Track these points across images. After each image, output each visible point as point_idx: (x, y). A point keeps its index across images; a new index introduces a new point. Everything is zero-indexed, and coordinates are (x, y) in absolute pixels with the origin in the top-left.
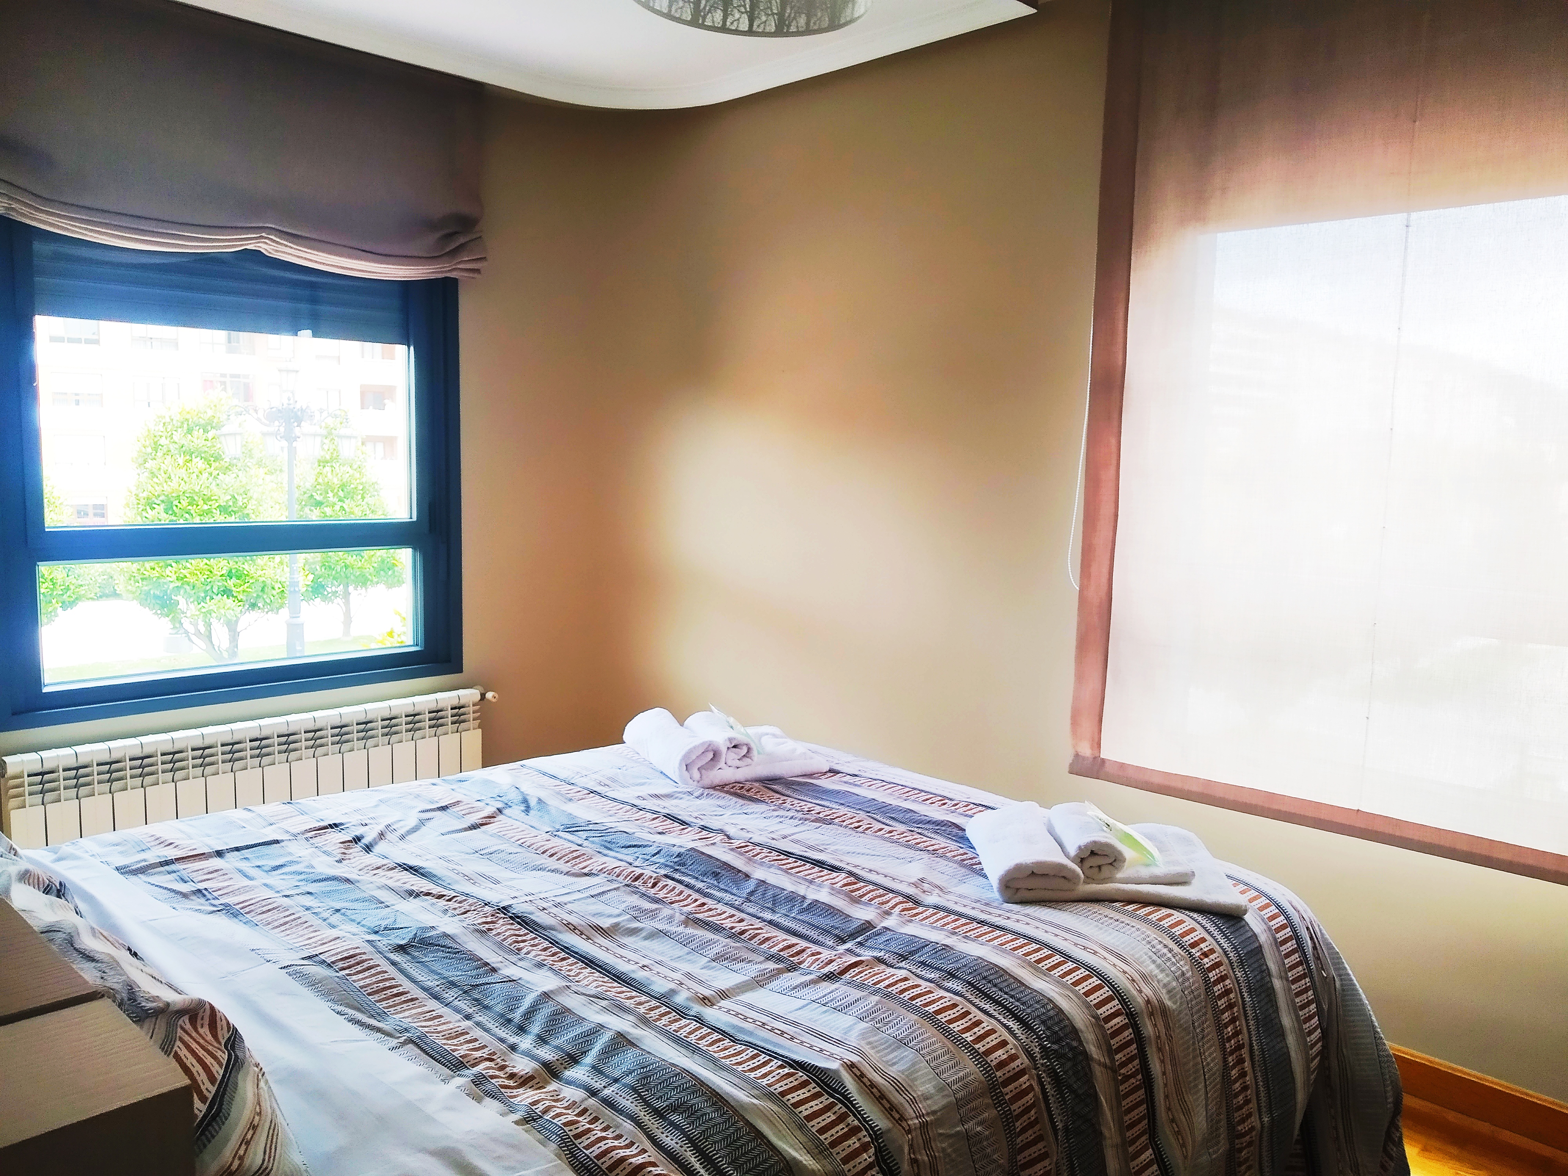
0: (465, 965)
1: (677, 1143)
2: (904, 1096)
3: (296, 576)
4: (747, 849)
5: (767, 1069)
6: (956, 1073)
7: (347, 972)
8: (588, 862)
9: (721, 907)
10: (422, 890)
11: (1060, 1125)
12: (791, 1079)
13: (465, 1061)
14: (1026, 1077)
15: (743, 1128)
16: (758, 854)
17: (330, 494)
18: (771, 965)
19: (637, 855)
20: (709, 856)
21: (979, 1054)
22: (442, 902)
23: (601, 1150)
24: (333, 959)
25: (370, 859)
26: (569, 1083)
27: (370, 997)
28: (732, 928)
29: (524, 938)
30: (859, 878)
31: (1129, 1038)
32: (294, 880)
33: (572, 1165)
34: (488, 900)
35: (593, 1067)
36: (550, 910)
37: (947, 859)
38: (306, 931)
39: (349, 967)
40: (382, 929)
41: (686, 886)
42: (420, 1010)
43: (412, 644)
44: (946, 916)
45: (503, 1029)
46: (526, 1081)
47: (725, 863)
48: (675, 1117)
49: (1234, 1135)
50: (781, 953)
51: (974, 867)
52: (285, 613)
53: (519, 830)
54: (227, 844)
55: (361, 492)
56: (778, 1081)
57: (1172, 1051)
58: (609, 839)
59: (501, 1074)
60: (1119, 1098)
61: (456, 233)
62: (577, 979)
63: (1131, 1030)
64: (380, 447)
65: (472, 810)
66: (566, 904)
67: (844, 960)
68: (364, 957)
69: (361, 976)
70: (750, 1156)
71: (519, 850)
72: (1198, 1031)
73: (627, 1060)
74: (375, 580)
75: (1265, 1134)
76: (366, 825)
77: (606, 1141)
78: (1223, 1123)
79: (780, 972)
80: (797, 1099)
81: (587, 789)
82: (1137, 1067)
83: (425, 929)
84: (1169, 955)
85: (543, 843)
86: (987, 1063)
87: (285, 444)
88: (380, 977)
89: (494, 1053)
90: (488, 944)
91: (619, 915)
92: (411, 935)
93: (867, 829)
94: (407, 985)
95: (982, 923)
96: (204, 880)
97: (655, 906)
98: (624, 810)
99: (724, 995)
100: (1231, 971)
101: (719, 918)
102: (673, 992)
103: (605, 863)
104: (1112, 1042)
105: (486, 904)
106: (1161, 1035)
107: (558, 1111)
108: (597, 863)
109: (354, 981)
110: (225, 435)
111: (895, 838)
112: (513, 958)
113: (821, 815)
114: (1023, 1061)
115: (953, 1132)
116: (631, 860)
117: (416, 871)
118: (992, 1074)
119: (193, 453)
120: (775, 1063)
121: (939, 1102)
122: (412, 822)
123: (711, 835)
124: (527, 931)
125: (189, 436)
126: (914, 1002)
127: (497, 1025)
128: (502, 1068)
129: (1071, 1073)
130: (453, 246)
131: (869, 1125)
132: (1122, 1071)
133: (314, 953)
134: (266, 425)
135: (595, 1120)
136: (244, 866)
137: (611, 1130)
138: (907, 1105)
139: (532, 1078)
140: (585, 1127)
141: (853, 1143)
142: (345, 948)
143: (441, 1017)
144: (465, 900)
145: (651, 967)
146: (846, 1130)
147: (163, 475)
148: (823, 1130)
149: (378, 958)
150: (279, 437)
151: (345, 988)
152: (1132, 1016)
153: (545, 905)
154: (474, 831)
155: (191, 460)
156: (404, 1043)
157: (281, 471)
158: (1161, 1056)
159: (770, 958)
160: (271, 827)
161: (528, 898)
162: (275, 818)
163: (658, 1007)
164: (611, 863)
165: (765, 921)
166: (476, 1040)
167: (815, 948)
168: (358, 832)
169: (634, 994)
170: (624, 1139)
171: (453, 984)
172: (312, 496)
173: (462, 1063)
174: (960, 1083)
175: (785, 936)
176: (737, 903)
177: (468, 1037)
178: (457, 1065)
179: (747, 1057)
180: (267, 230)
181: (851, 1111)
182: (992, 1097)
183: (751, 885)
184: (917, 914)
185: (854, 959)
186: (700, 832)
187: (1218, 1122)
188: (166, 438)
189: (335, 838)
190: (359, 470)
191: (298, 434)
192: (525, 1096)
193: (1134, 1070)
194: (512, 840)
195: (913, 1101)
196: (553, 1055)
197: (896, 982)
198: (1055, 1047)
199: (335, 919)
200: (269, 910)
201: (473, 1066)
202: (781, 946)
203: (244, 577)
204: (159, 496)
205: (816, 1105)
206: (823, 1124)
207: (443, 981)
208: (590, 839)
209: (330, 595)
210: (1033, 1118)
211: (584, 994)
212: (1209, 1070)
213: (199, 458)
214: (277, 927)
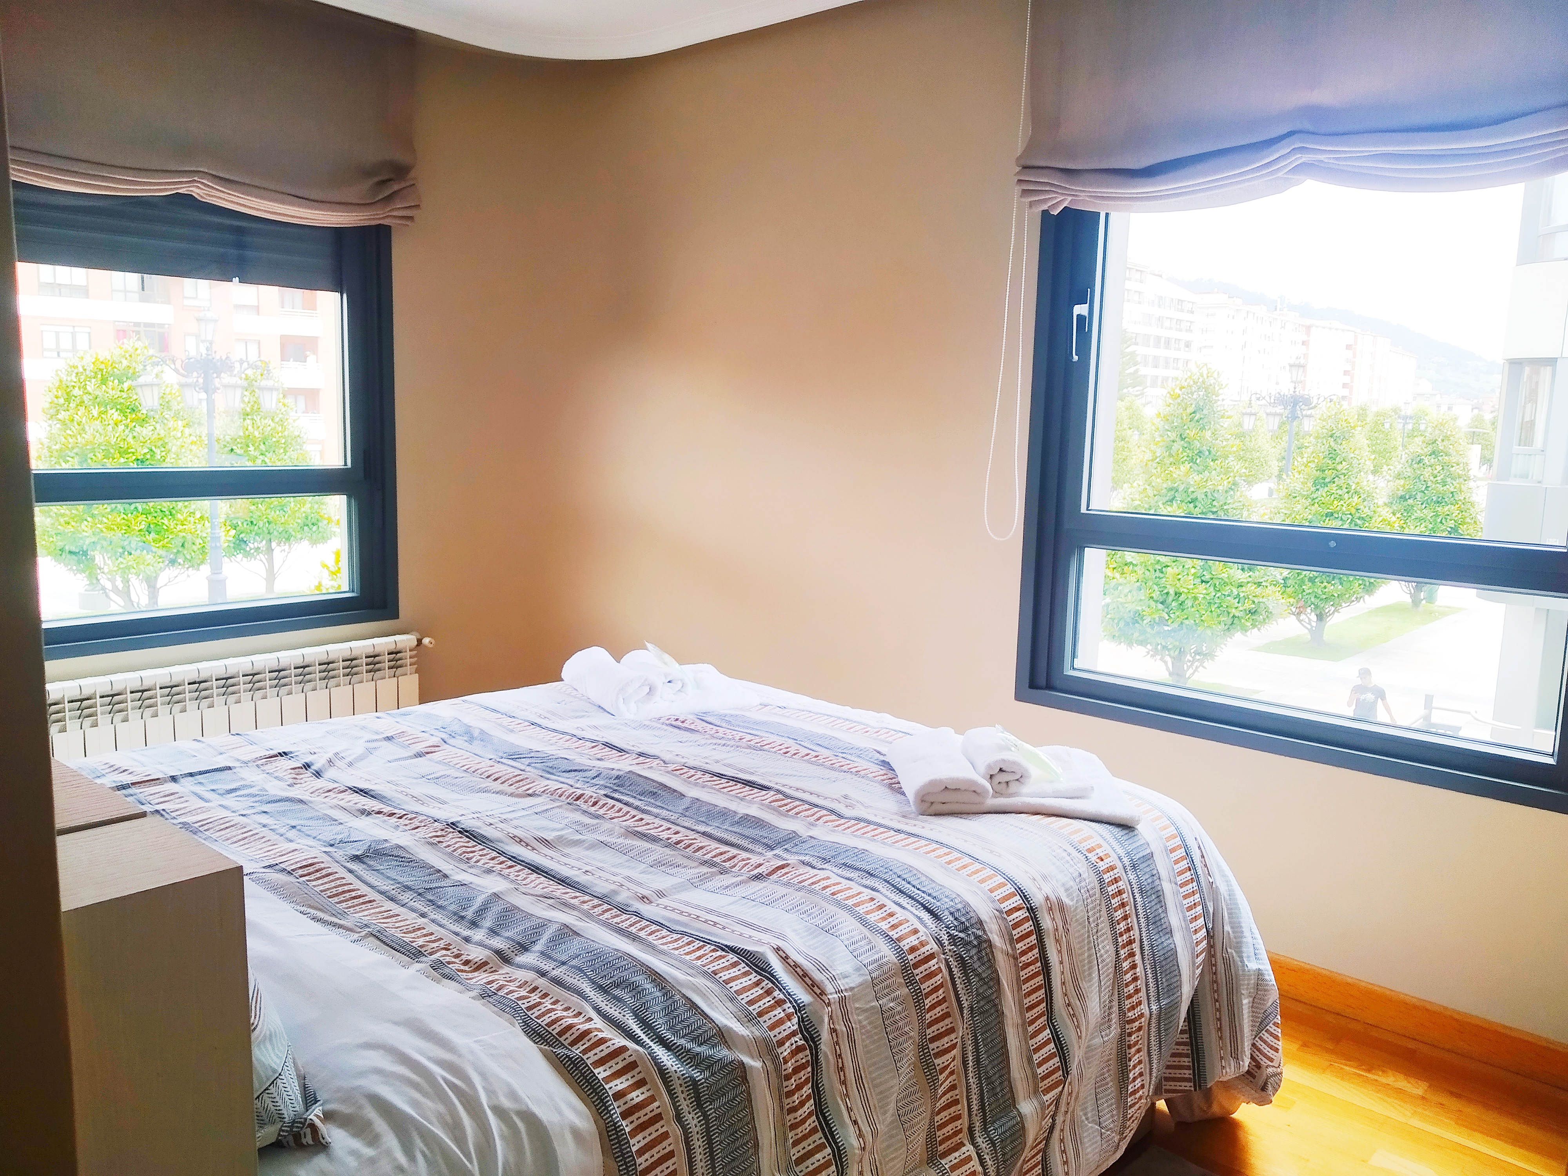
0: (417, 873)
1: (620, 1013)
2: (825, 974)
3: (218, 531)
4: (682, 772)
5: (701, 952)
6: (871, 956)
7: (307, 878)
8: (531, 785)
9: (658, 822)
10: (373, 809)
11: (966, 1004)
12: (723, 960)
13: (422, 950)
14: (935, 961)
15: (679, 1000)
16: (692, 776)
17: (252, 448)
18: (705, 869)
19: (577, 778)
20: (646, 778)
21: (893, 940)
22: (393, 820)
23: (551, 1019)
24: (293, 867)
25: (319, 783)
26: (520, 966)
27: (330, 900)
28: (668, 839)
29: (473, 849)
30: (787, 796)
31: (1029, 930)
32: (249, 802)
33: (525, 1032)
34: (437, 817)
35: (542, 953)
36: (497, 826)
37: (868, 779)
38: (264, 845)
39: (309, 874)
40: (338, 842)
41: (625, 804)
42: (377, 910)
43: (348, 590)
44: (866, 826)
45: (456, 924)
46: (480, 966)
47: (661, 784)
48: (617, 992)
49: (1124, 1021)
50: (714, 859)
51: (893, 786)
52: (206, 569)
53: (464, 757)
54: (180, 770)
55: (283, 446)
56: (712, 962)
57: (1068, 942)
58: (550, 764)
59: (457, 960)
60: (1020, 982)
61: (390, 180)
62: (524, 882)
63: (1031, 922)
64: (301, 400)
65: (416, 740)
66: (511, 820)
67: (771, 864)
68: (322, 865)
69: (320, 882)
70: (687, 1023)
71: (464, 775)
72: (1092, 925)
73: (574, 946)
74: (299, 536)
75: (1153, 1020)
76: (315, 753)
77: (556, 1012)
78: (1115, 1009)
79: (713, 875)
80: (728, 976)
81: (528, 721)
82: (1036, 956)
83: (378, 842)
84: (1068, 858)
85: (487, 769)
86: (900, 947)
87: (203, 396)
88: (338, 883)
89: (450, 944)
90: (440, 854)
91: (562, 829)
92: (365, 847)
93: (795, 754)
94: (364, 889)
95: (898, 831)
96: (162, 803)
97: (597, 821)
98: (564, 739)
99: (661, 894)
100: (1124, 874)
101: (656, 830)
102: (615, 892)
103: (547, 785)
104: (1014, 932)
105: (435, 821)
106: (1059, 928)
107: (511, 988)
108: (540, 785)
109: (315, 886)
110: (141, 386)
111: (821, 761)
112: (464, 866)
113: (752, 743)
114: (932, 946)
115: (868, 1006)
116: (572, 783)
117: (365, 793)
118: (904, 957)
119: (108, 404)
120: (708, 948)
121: (855, 980)
122: (359, 750)
123: (648, 760)
124: (475, 843)
125: (104, 386)
126: (835, 897)
127: (451, 921)
128: (457, 956)
129: (975, 958)
130: (387, 193)
131: (793, 998)
132: (1023, 959)
133: (274, 863)
134: (183, 376)
135: (546, 995)
136: (198, 789)
137: (560, 1003)
138: (827, 982)
139: (485, 963)
140: (536, 1001)
141: (779, 1013)
142: (303, 858)
143: (398, 915)
144: (415, 818)
145: (593, 872)
146: (773, 1002)
147: (77, 427)
148: (751, 1002)
149: (335, 867)
150: (197, 389)
151: (306, 891)
152: (1031, 910)
153: (492, 821)
154: (420, 759)
155: (106, 411)
156: (366, 937)
157: (199, 424)
158: (1059, 947)
159: (705, 863)
160: (221, 756)
161: (475, 816)
162: (226, 748)
163: (600, 905)
164: (553, 785)
165: (699, 833)
166: (432, 934)
167: (745, 855)
168: (308, 759)
169: (578, 894)
170: (572, 1010)
171: (408, 888)
172: (232, 450)
173: (420, 951)
174: (875, 964)
175: (718, 845)
176: (673, 817)
177: (424, 932)
178: (416, 954)
179: (683, 943)
180: (201, 174)
181: (777, 986)
182: (904, 977)
183: (685, 803)
184: (840, 825)
185: (781, 863)
186: (638, 758)
187: (1110, 1008)
188: (79, 388)
189: (285, 764)
190: (281, 423)
191: (218, 385)
192: (480, 978)
193: (1033, 958)
194: (456, 766)
195: (833, 979)
196: (504, 944)
197: (819, 881)
198: (962, 935)
199: (292, 834)
200: (227, 828)
201: (431, 954)
202: (714, 853)
203: (163, 533)
204: (73, 448)
205: (745, 982)
206: (751, 997)
207: (398, 885)
208: (533, 765)
209: (252, 551)
210: (941, 997)
211: (532, 895)
212: (1103, 961)
213: (114, 410)
214: (236, 842)
